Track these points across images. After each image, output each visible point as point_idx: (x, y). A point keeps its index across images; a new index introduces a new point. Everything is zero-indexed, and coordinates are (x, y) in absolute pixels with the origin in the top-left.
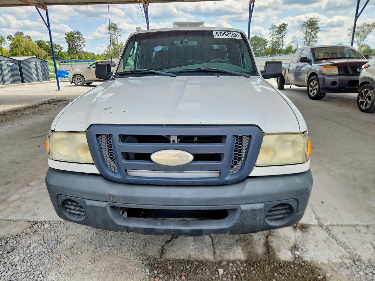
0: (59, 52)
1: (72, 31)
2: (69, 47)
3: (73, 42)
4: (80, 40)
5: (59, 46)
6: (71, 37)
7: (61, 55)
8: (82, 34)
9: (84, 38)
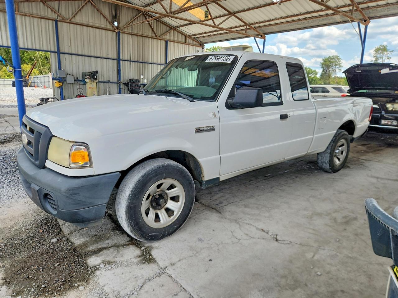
0: (313, 77)
1: (331, 56)
2: (322, 72)
3: (328, 67)
4: (337, 64)
5: (315, 71)
6: (327, 62)
7: (315, 80)
8: (340, 58)
9: (342, 63)
